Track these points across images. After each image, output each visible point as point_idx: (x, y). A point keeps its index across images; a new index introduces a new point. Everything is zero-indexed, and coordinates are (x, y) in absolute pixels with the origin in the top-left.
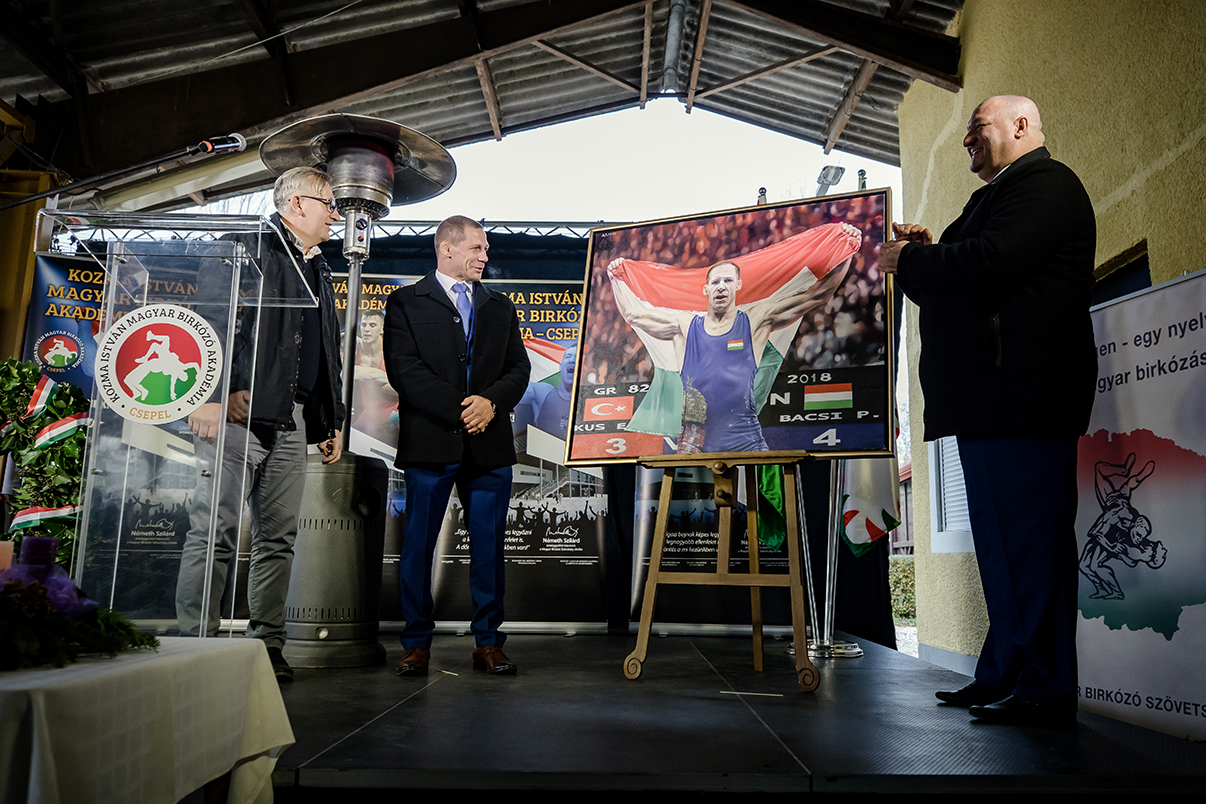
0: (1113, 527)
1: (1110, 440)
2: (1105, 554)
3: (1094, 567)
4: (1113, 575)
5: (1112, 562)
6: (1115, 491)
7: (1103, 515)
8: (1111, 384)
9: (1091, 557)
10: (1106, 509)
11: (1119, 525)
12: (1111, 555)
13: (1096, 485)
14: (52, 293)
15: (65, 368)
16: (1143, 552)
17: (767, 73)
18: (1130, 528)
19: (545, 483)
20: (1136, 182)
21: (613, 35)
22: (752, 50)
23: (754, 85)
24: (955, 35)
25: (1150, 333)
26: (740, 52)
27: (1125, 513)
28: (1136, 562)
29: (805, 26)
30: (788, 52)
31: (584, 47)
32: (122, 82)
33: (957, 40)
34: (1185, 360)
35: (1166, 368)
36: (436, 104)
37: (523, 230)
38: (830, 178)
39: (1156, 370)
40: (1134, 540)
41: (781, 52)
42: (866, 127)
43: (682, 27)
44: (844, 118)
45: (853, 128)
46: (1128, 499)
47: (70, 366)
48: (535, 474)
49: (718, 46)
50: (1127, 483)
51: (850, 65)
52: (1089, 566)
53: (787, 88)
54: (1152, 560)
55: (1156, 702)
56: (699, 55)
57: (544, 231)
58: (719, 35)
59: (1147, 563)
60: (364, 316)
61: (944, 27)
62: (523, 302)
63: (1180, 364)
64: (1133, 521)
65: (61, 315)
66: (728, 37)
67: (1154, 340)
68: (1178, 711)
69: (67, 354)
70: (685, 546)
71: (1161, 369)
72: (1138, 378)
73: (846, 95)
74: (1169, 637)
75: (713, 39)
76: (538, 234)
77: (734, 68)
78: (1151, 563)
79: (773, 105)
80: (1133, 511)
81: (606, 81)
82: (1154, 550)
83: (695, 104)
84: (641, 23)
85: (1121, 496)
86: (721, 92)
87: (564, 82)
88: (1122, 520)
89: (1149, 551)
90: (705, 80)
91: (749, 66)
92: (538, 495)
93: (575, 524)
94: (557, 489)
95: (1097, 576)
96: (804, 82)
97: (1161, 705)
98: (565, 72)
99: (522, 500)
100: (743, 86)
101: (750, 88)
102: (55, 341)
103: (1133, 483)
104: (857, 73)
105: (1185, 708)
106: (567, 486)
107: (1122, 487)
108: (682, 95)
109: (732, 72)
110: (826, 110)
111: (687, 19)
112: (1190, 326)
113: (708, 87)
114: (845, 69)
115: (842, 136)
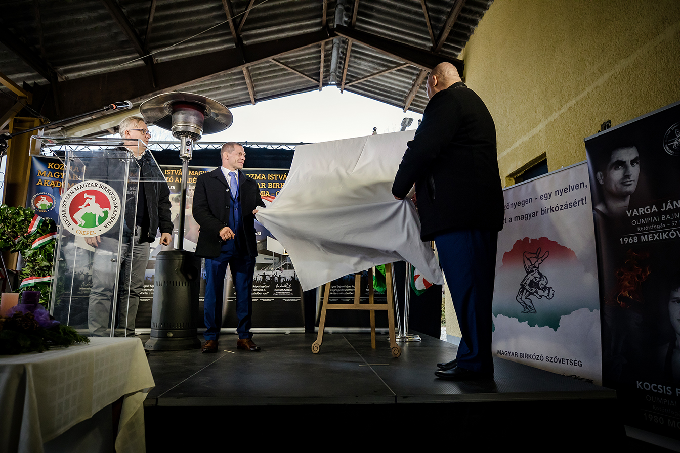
0: (532, 281)
1: (530, 242)
2: (528, 293)
3: (523, 299)
4: (531, 302)
5: (531, 297)
6: (532, 265)
7: (527, 276)
8: (530, 217)
9: (522, 295)
10: (528, 273)
11: (534, 280)
12: (531, 294)
13: (524, 262)
14: (40, 174)
15: (47, 210)
16: (544, 292)
17: (377, 75)
18: (539, 282)
19: (275, 263)
20: (541, 126)
21: (307, 57)
22: (371, 64)
23: (372, 80)
24: (462, 59)
25: (547, 194)
26: (365, 66)
27: (537, 275)
28: (541, 296)
29: (394, 54)
30: (387, 66)
31: (293, 62)
32: (75, 76)
33: (463, 61)
34: (562, 206)
35: (554, 209)
36: (225, 88)
37: (265, 146)
38: (407, 123)
39: (549, 210)
40: (541, 287)
41: (384, 66)
42: (422, 100)
43: (338, 54)
44: (412, 96)
45: (417, 101)
46: (538, 268)
47: (49, 209)
48: (271, 259)
49: (355, 62)
50: (537, 261)
51: (415, 72)
52: (521, 299)
53: (386, 82)
54: (548, 295)
55: (550, 359)
56: (346, 66)
57: (275, 147)
58: (356, 57)
59: (546, 297)
60: (190, 186)
61: (457, 56)
62: (265, 179)
63: (560, 208)
64: (540, 278)
65: (45, 185)
66: (360, 58)
67: (549, 197)
68: (560, 362)
69: (48, 203)
70: (340, 292)
71: (552, 210)
72: (542, 214)
73: (413, 86)
74: (555, 330)
75: (352, 59)
76: (273, 148)
77: (363, 73)
78: (548, 297)
79: (380, 90)
80: (540, 274)
81: (303, 78)
82: (549, 291)
83: (345, 89)
84: (320, 51)
85: (535, 267)
86: (357, 83)
87: (284, 78)
88: (535, 278)
89: (547, 291)
90: (349, 78)
91: (369, 72)
92: (272, 269)
93: (289, 282)
94: (281, 266)
95: (524, 303)
96: (394, 79)
97: (552, 360)
98: (284, 74)
99: (265, 271)
100: (367, 81)
101: (370, 82)
102: (42, 197)
103: (540, 261)
104: (418, 76)
105: (563, 361)
106: (286, 264)
107: (535, 263)
108: (339, 85)
109: (362, 75)
110: (405, 92)
111: (341, 50)
112: (565, 190)
113: (351, 81)
114: (413, 74)
115: (412, 104)
